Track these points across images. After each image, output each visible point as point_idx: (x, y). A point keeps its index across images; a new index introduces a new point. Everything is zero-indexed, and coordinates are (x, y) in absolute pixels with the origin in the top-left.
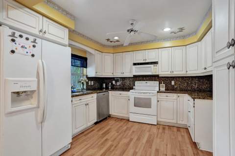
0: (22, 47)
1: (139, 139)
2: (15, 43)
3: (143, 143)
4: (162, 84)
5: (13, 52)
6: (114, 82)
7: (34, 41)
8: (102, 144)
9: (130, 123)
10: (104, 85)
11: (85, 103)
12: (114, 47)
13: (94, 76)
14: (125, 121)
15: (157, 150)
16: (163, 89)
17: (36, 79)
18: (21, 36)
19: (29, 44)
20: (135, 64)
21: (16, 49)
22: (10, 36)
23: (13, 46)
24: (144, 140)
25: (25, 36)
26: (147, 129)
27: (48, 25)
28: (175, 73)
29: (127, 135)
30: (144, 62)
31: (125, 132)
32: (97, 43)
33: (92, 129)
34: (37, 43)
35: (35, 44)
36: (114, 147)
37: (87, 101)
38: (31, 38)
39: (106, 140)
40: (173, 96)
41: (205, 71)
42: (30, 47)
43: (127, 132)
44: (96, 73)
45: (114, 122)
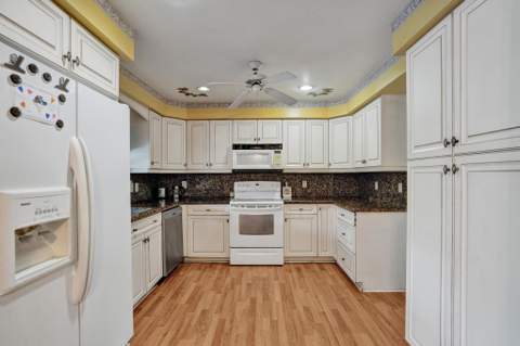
0: (38, 100)
1: (266, 298)
2: (21, 89)
3: (277, 303)
4: (287, 187)
5: (15, 112)
6: (184, 184)
7: (62, 86)
8: (200, 323)
9: (232, 269)
10: (163, 192)
11: (143, 237)
12: (189, 105)
13: (146, 171)
14: (219, 267)
15: (307, 309)
16: (288, 196)
17: (69, 189)
18: (33, 69)
19: (50, 91)
20: (236, 147)
21: (23, 104)
22: (6, 65)
23: (15, 97)
24: (277, 297)
25: (42, 69)
26: (272, 276)
27: (81, 41)
28: (311, 166)
29: (240, 294)
30: (255, 143)
31: (232, 287)
32: (155, 93)
33: (156, 297)
34: (67, 91)
35: (64, 93)
36: (227, 322)
37: (144, 233)
38: (56, 77)
39: (204, 312)
40: (311, 209)
41: (363, 165)
42: (53, 101)
43: (237, 287)
44: (152, 163)
45: (199, 272)
